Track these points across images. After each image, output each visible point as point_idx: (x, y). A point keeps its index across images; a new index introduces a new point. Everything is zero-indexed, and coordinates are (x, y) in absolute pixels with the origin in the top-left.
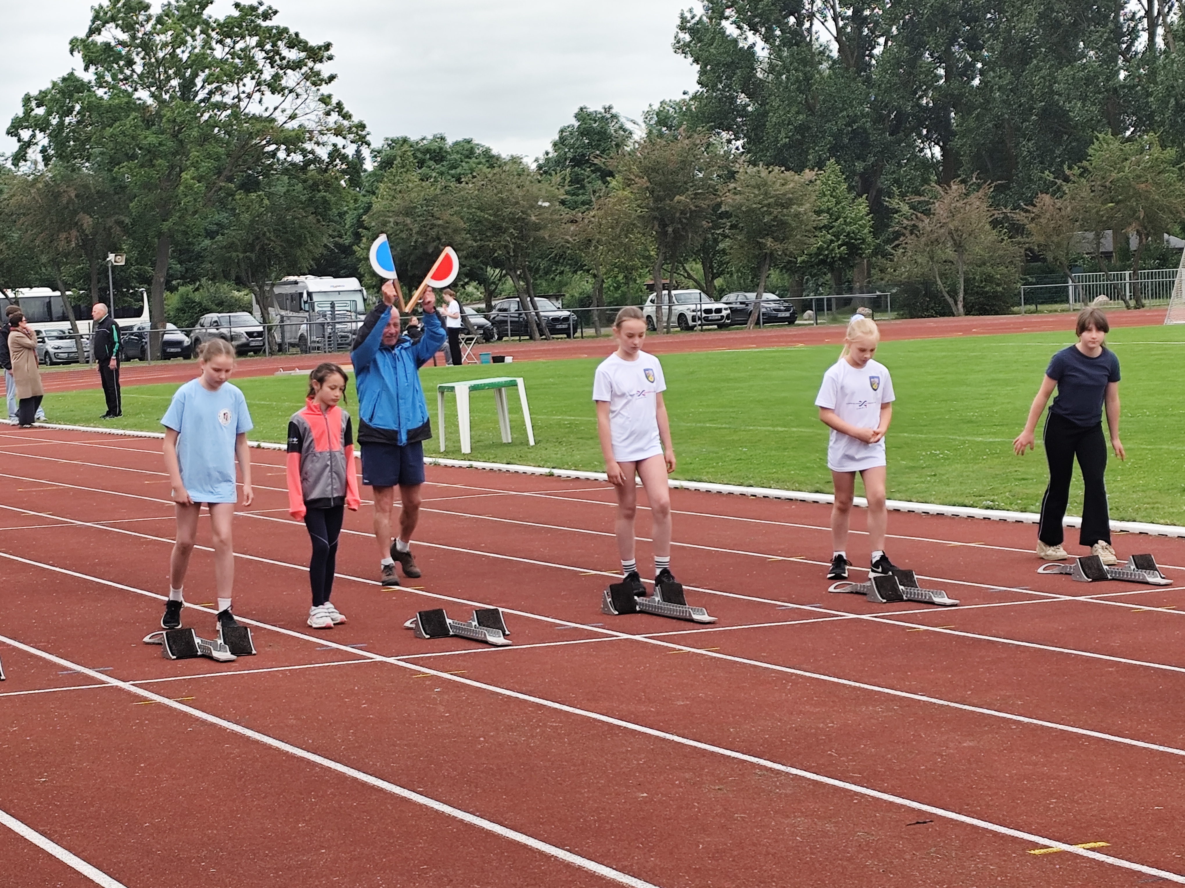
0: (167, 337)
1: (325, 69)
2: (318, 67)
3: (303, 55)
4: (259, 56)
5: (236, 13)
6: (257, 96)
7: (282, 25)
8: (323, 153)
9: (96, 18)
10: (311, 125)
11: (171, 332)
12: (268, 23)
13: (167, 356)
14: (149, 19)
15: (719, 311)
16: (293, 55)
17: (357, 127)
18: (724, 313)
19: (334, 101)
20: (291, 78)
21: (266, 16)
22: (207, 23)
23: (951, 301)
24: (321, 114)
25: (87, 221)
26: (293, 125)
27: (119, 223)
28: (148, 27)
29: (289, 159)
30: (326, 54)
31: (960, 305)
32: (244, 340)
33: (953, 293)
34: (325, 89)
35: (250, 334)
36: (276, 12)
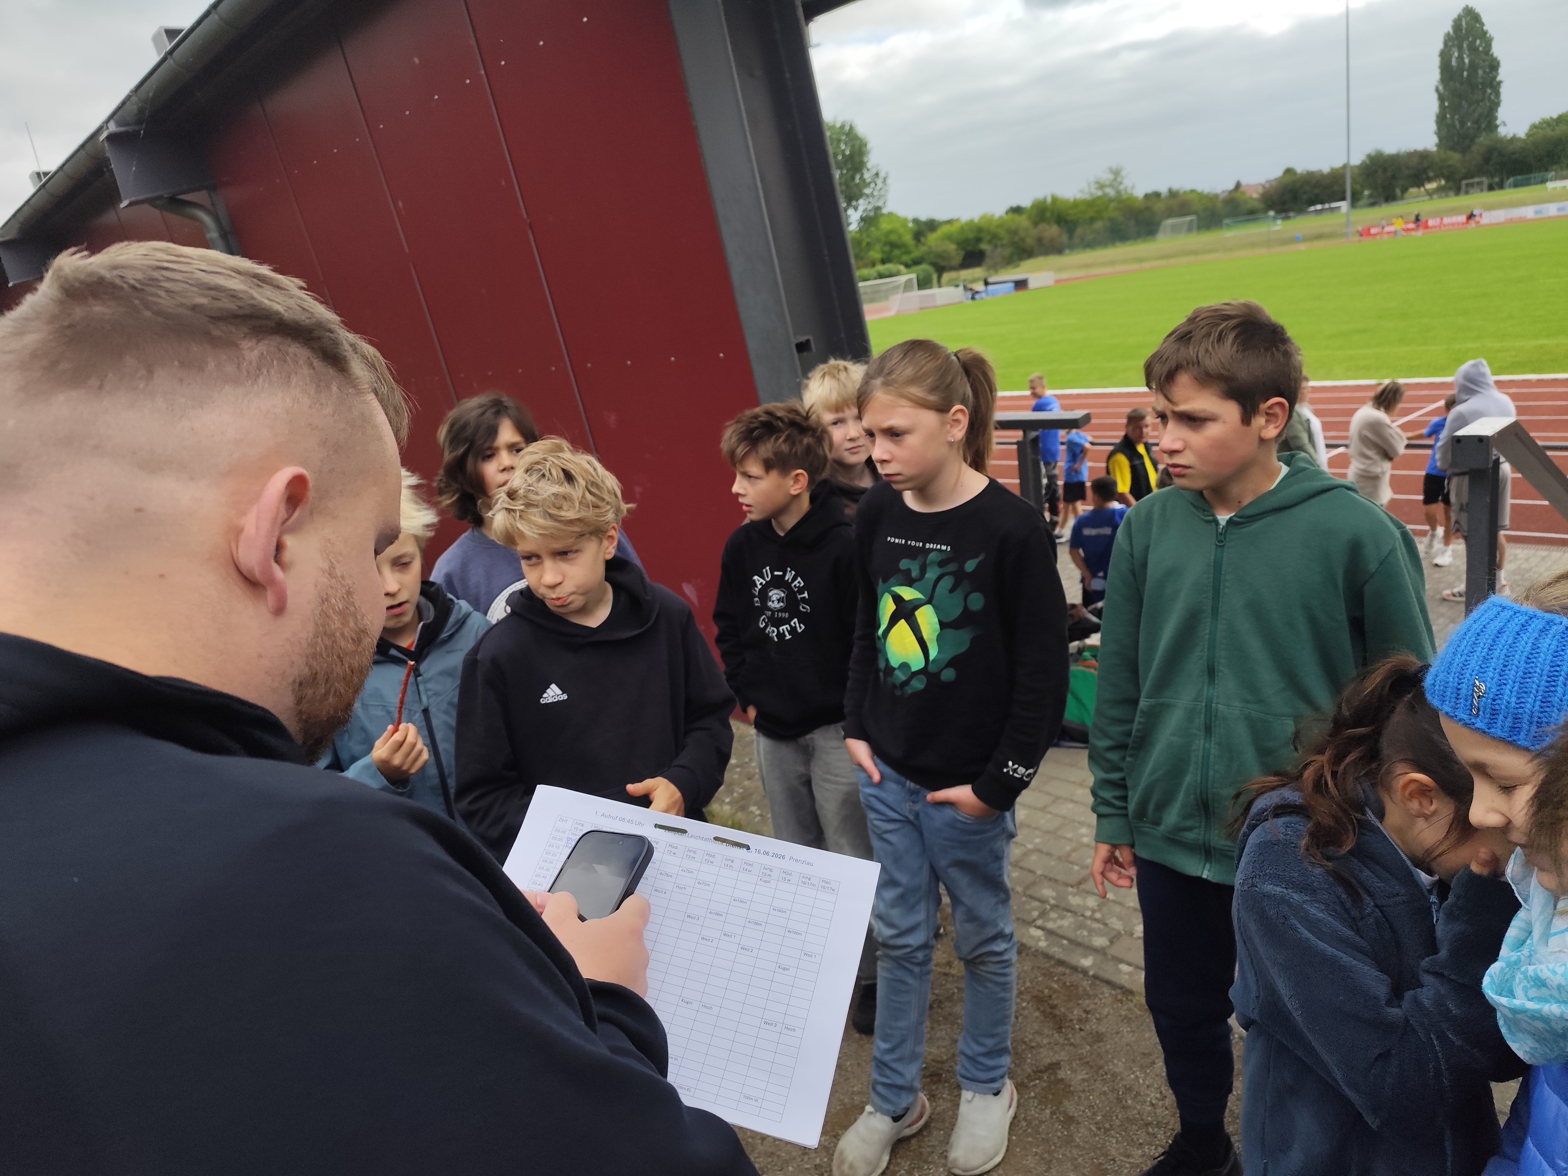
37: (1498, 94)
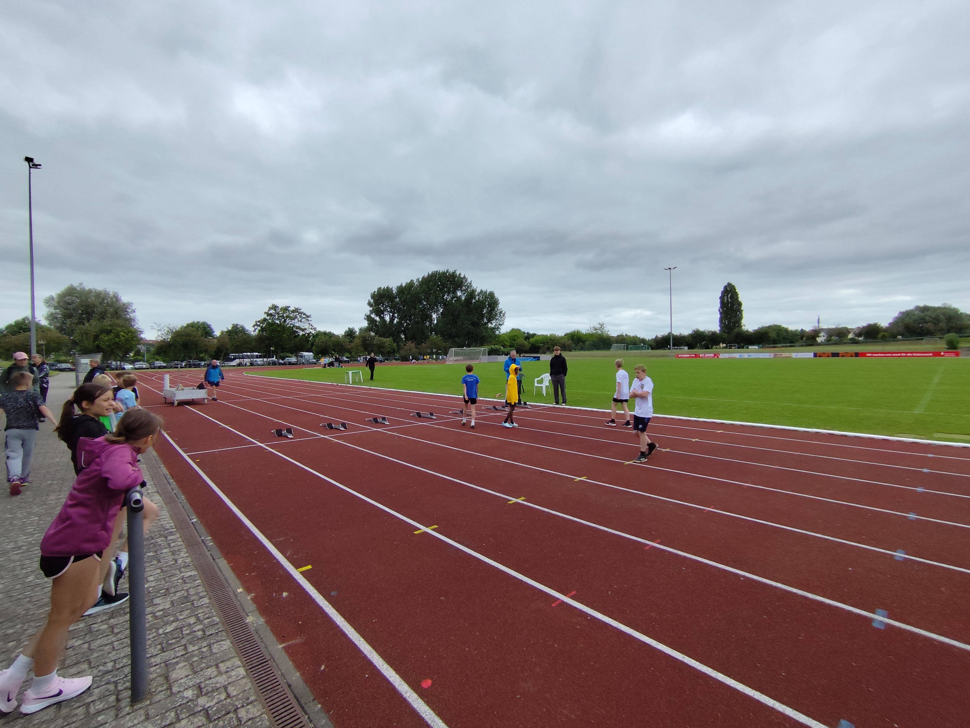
0: (280, 362)
1: (309, 319)
3: (306, 316)
4: (298, 316)
5: (295, 309)
6: (298, 322)
7: (302, 311)
8: (308, 332)
9: (269, 308)
10: (306, 328)
12: (300, 311)
13: (279, 365)
14: (279, 309)
16: (304, 316)
17: (314, 328)
20: (303, 320)
22: (289, 311)
24: (309, 326)
25: (267, 342)
26: (304, 328)
27: (273, 343)
28: (279, 311)
29: (302, 333)
30: (310, 316)
34: (309, 322)
35: (294, 361)
36: (301, 309)
37: (742, 315)
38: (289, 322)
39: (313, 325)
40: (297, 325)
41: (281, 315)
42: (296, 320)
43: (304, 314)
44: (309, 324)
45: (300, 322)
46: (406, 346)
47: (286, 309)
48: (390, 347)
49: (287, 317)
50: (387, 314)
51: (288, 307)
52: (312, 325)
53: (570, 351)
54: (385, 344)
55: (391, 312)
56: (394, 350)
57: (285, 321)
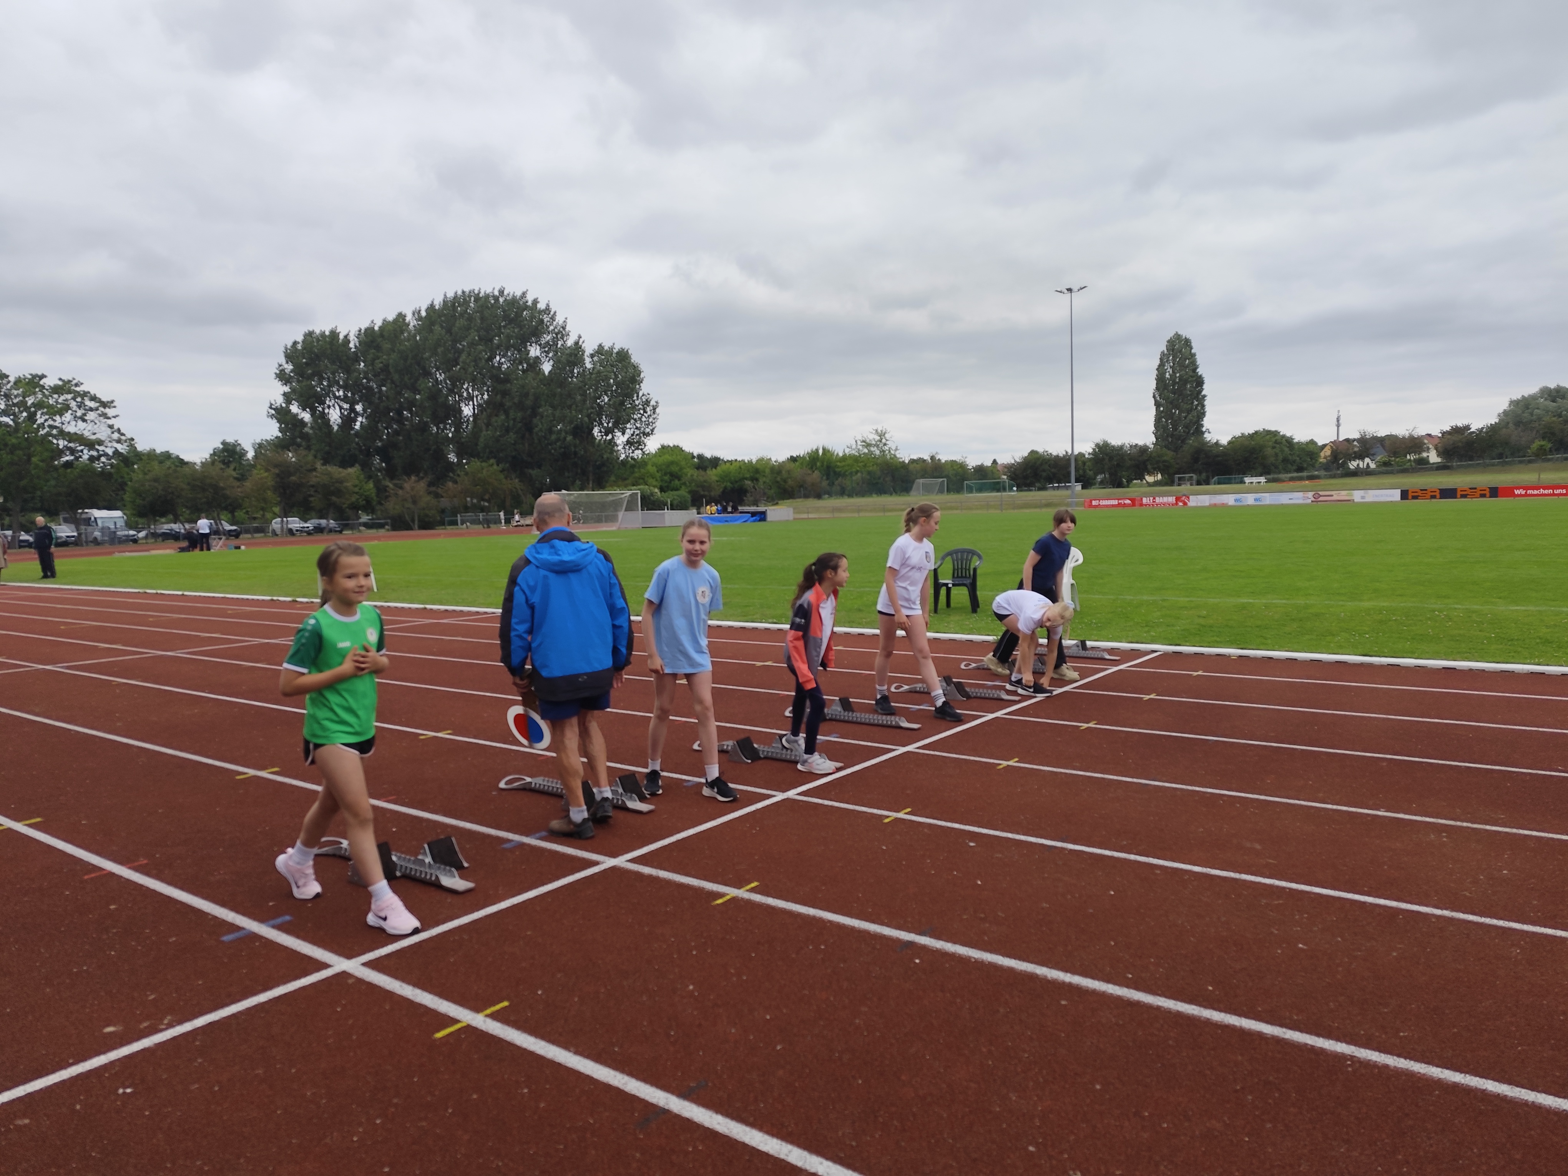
0: (21, 538)
1: (110, 412)
2: (107, 410)
3: (98, 404)
4: (73, 404)
5: (60, 383)
6: (74, 423)
7: (86, 390)
8: (110, 451)
10: (103, 438)
11: (23, 535)
12: (78, 389)
13: (20, 547)
14: (9, 382)
15: (308, 527)
16: (92, 404)
17: (129, 439)
18: (311, 528)
19: (116, 427)
20: (91, 416)
21: (76, 385)
22: (43, 387)
23: (411, 524)
24: (109, 433)
26: (93, 437)
28: (9, 386)
29: (90, 454)
30: (112, 405)
31: (416, 526)
32: (64, 540)
33: (413, 521)
34: (110, 422)
35: (68, 537)
36: (82, 384)
37: (1203, 406)
38: (46, 420)
39: (122, 431)
40: (71, 428)
41: (15, 401)
42: (68, 416)
43: (94, 398)
44: (111, 427)
45: (80, 422)
46: (401, 488)
47: (33, 383)
48: (357, 493)
49: (39, 405)
50: (334, 406)
51: (37, 376)
52: (119, 430)
53: (819, 496)
54: (345, 484)
55: (345, 399)
56: (368, 501)
57: (32, 418)
